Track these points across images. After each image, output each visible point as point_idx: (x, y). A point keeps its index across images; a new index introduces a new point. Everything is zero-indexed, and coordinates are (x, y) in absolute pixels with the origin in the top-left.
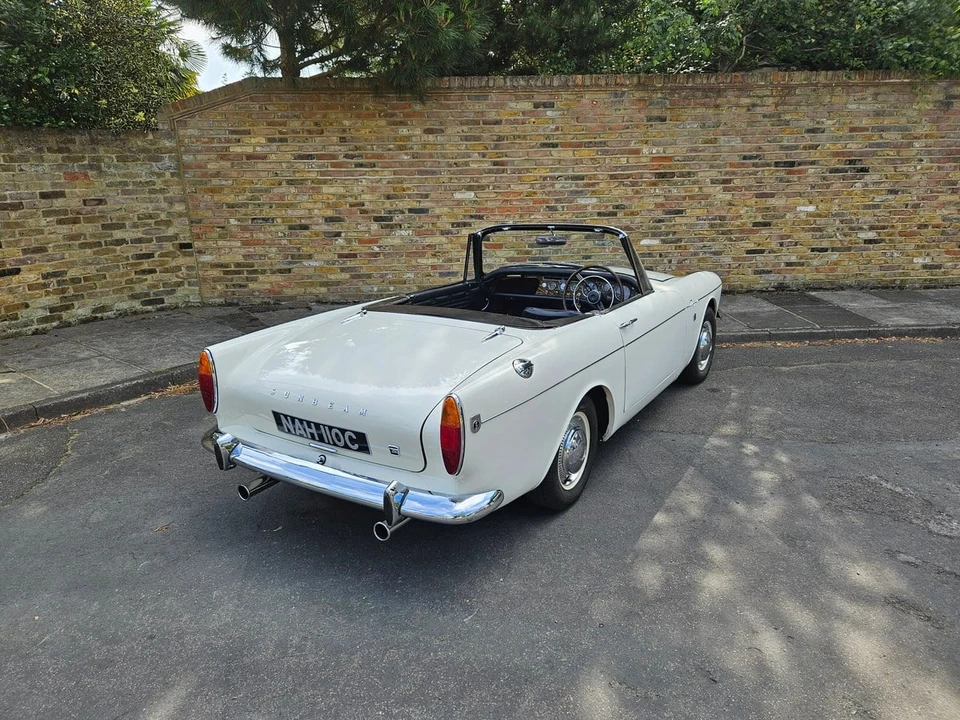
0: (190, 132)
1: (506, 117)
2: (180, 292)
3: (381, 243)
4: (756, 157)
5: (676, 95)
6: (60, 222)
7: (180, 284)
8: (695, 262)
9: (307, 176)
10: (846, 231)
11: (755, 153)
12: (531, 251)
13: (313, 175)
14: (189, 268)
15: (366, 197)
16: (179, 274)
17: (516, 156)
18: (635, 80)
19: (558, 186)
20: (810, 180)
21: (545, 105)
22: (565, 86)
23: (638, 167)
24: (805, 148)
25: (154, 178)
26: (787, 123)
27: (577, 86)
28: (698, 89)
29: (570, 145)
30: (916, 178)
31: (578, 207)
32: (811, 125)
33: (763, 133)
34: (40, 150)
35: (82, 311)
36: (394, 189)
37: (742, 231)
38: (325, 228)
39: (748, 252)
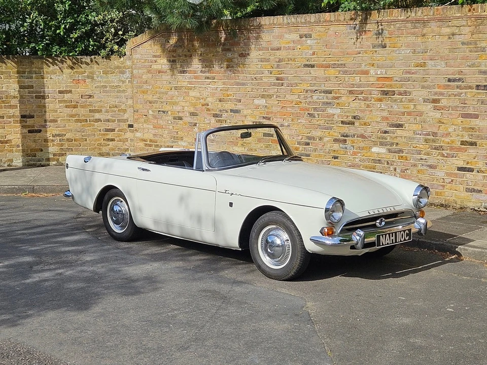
0: (137, 56)
1: (284, 45)
4: (459, 80)
5: (392, 27)
6: (66, 107)
7: (127, 150)
9: (183, 84)
11: (457, 77)
12: (299, 148)
14: (131, 140)
15: (210, 100)
16: (127, 143)
17: (289, 73)
19: (315, 98)
21: (306, 36)
22: (318, 22)
23: (369, 86)
25: (121, 84)
26: (483, 49)
27: (326, 21)
28: (408, 22)
29: (322, 66)
31: (328, 116)
33: (463, 58)
36: (224, 95)
38: (189, 120)
39: (460, 169)
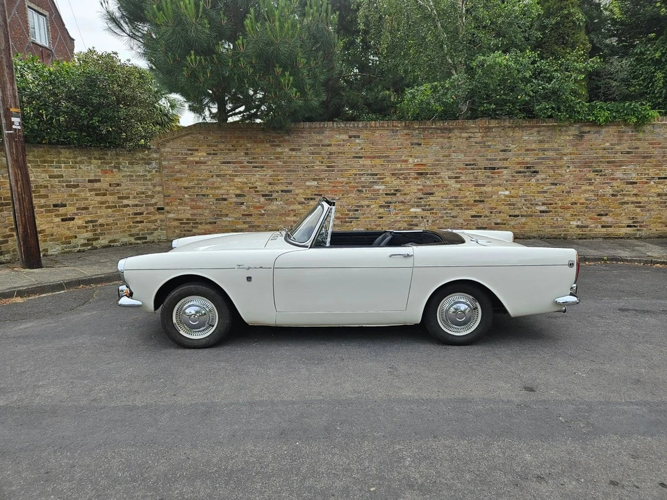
0: (167, 150)
1: (334, 143)
2: (156, 234)
3: (265, 208)
4: (473, 165)
5: (426, 132)
6: (97, 195)
7: (156, 229)
8: (442, 222)
9: (226, 172)
10: (529, 205)
11: (472, 163)
12: (349, 214)
13: (230, 172)
14: (162, 221)
15: (258, 184)
16: (156, 224)
17: (340, 162)
18: (404, 124)
19: (363, 179)
20: (505, 177)
21: (355, 137)
22: (365, 127)
23: (407, 169)
24: (500, 160)
25: (147, 173)
26: (489, 146)
27: (372, 127)
28: (438, 129)
29: (369, 157)
30: (567, 176)
31: (374, 190)
32: (503, 148)
33: (476, 152)
34: (90, 158)
35: (103, 241)
36: (273, 179)
37: (468, 205)
38: (235, 200)
39: (472, 217)
